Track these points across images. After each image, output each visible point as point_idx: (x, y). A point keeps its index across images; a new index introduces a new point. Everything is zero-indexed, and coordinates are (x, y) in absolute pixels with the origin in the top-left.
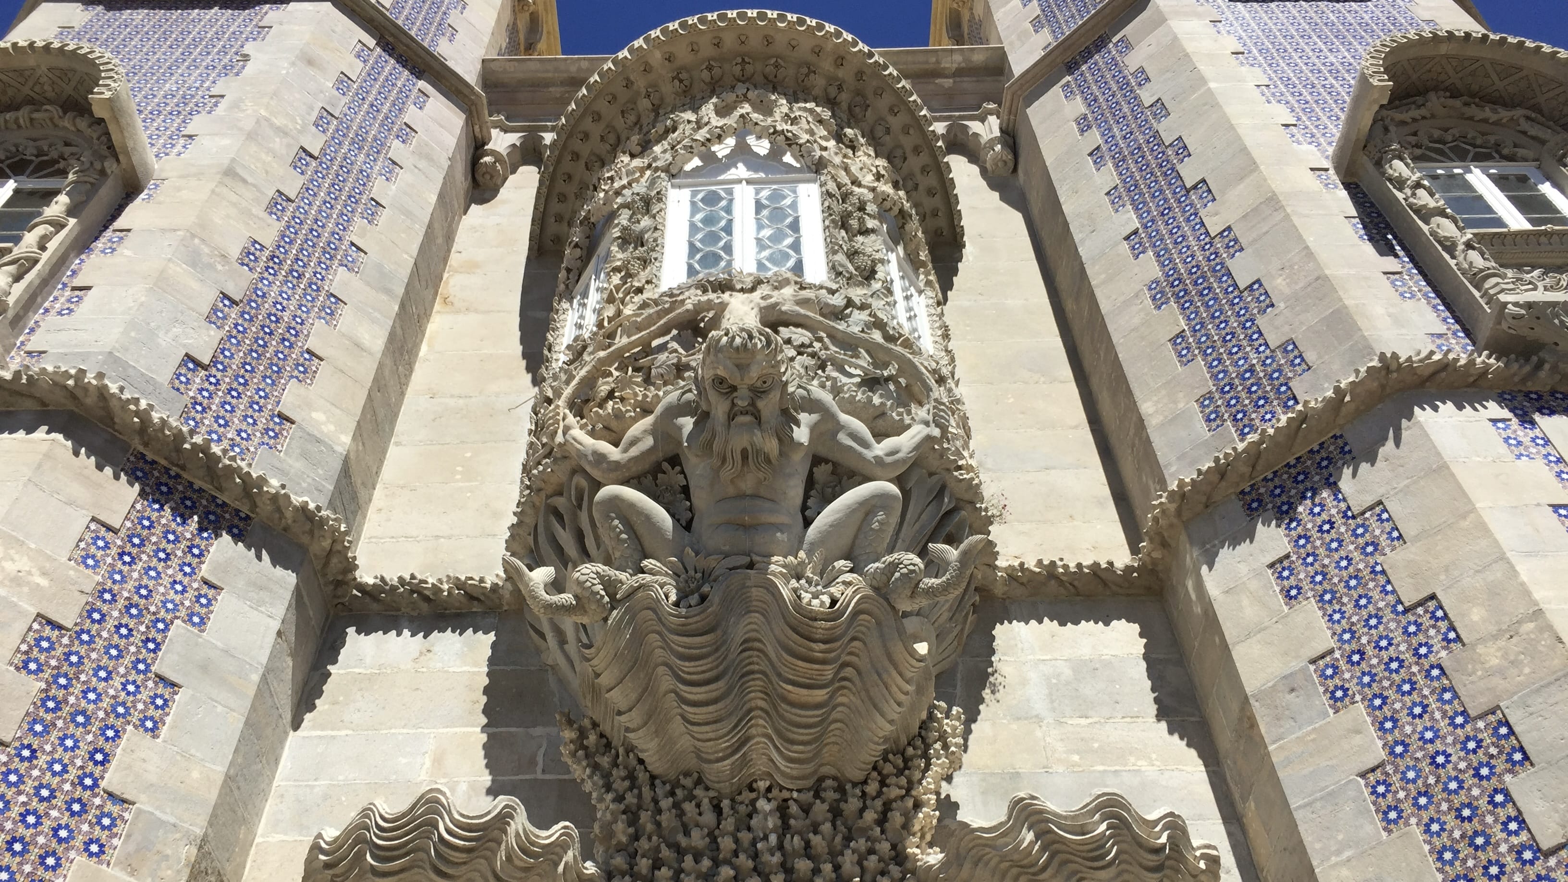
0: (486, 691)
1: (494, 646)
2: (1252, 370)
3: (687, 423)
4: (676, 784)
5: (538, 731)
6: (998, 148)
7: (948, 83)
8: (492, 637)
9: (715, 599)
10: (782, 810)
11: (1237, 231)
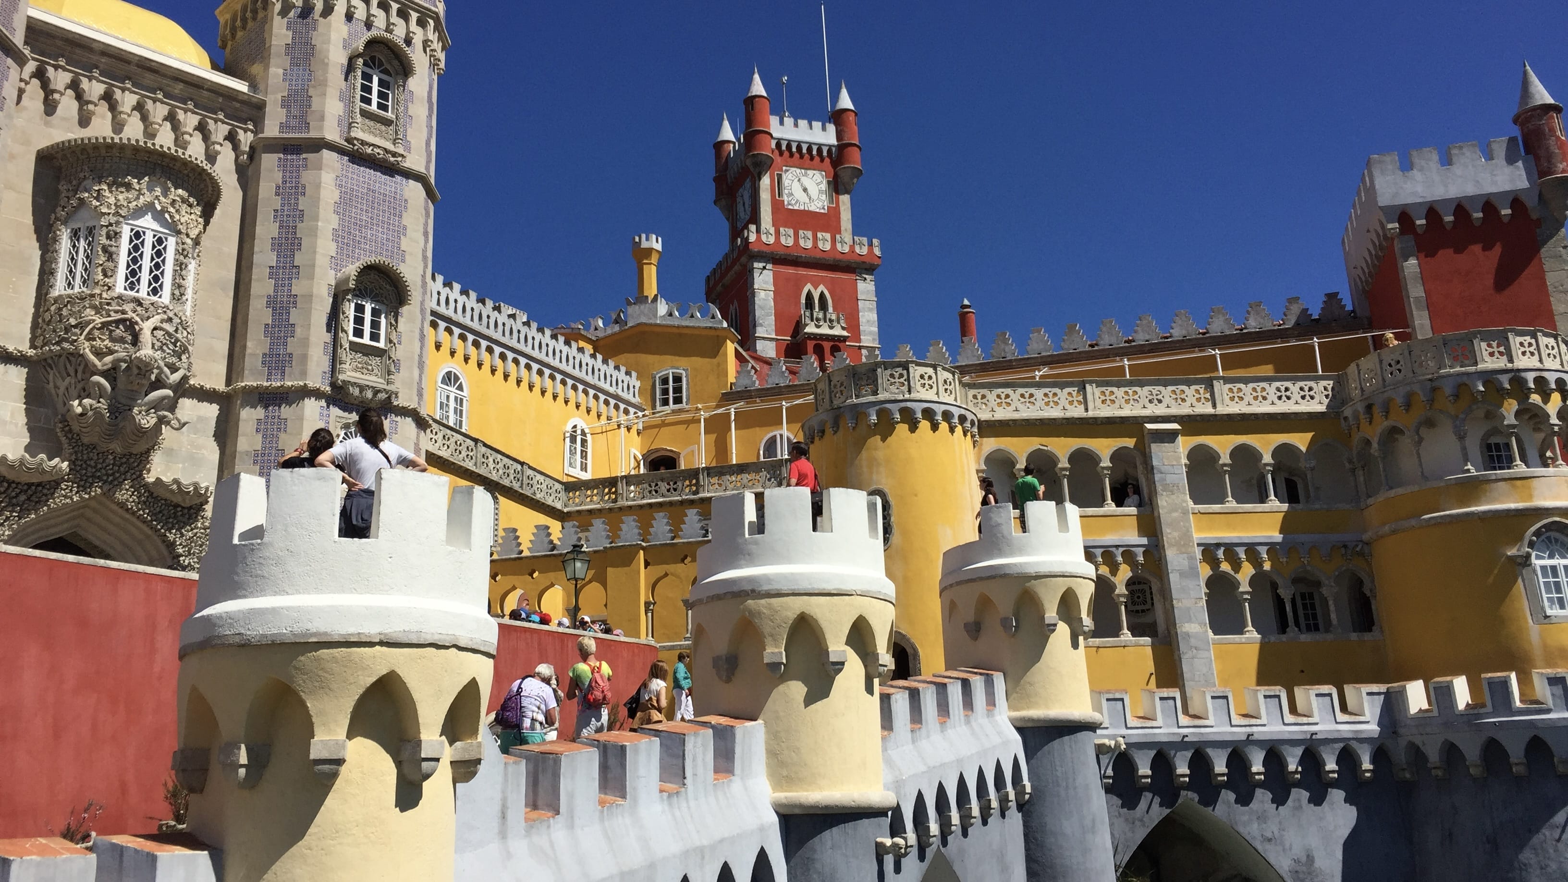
0: (25, 390)
1: (27, 373)
2: (279, 355)
3: (124, 365)
4: (88, 446)
5: (42, 409)
6: (245, 156)
7: (238, 105)
8: (26, 370)
9: (119, 418)
10: (114, 458)
11: (298, 299)
